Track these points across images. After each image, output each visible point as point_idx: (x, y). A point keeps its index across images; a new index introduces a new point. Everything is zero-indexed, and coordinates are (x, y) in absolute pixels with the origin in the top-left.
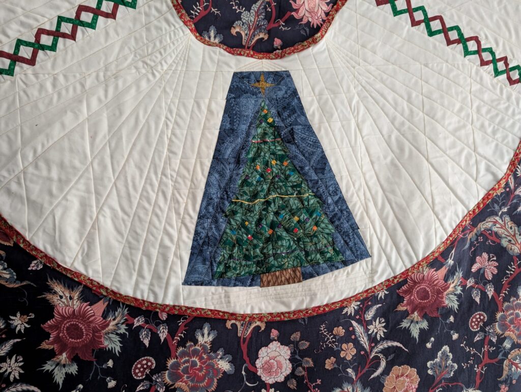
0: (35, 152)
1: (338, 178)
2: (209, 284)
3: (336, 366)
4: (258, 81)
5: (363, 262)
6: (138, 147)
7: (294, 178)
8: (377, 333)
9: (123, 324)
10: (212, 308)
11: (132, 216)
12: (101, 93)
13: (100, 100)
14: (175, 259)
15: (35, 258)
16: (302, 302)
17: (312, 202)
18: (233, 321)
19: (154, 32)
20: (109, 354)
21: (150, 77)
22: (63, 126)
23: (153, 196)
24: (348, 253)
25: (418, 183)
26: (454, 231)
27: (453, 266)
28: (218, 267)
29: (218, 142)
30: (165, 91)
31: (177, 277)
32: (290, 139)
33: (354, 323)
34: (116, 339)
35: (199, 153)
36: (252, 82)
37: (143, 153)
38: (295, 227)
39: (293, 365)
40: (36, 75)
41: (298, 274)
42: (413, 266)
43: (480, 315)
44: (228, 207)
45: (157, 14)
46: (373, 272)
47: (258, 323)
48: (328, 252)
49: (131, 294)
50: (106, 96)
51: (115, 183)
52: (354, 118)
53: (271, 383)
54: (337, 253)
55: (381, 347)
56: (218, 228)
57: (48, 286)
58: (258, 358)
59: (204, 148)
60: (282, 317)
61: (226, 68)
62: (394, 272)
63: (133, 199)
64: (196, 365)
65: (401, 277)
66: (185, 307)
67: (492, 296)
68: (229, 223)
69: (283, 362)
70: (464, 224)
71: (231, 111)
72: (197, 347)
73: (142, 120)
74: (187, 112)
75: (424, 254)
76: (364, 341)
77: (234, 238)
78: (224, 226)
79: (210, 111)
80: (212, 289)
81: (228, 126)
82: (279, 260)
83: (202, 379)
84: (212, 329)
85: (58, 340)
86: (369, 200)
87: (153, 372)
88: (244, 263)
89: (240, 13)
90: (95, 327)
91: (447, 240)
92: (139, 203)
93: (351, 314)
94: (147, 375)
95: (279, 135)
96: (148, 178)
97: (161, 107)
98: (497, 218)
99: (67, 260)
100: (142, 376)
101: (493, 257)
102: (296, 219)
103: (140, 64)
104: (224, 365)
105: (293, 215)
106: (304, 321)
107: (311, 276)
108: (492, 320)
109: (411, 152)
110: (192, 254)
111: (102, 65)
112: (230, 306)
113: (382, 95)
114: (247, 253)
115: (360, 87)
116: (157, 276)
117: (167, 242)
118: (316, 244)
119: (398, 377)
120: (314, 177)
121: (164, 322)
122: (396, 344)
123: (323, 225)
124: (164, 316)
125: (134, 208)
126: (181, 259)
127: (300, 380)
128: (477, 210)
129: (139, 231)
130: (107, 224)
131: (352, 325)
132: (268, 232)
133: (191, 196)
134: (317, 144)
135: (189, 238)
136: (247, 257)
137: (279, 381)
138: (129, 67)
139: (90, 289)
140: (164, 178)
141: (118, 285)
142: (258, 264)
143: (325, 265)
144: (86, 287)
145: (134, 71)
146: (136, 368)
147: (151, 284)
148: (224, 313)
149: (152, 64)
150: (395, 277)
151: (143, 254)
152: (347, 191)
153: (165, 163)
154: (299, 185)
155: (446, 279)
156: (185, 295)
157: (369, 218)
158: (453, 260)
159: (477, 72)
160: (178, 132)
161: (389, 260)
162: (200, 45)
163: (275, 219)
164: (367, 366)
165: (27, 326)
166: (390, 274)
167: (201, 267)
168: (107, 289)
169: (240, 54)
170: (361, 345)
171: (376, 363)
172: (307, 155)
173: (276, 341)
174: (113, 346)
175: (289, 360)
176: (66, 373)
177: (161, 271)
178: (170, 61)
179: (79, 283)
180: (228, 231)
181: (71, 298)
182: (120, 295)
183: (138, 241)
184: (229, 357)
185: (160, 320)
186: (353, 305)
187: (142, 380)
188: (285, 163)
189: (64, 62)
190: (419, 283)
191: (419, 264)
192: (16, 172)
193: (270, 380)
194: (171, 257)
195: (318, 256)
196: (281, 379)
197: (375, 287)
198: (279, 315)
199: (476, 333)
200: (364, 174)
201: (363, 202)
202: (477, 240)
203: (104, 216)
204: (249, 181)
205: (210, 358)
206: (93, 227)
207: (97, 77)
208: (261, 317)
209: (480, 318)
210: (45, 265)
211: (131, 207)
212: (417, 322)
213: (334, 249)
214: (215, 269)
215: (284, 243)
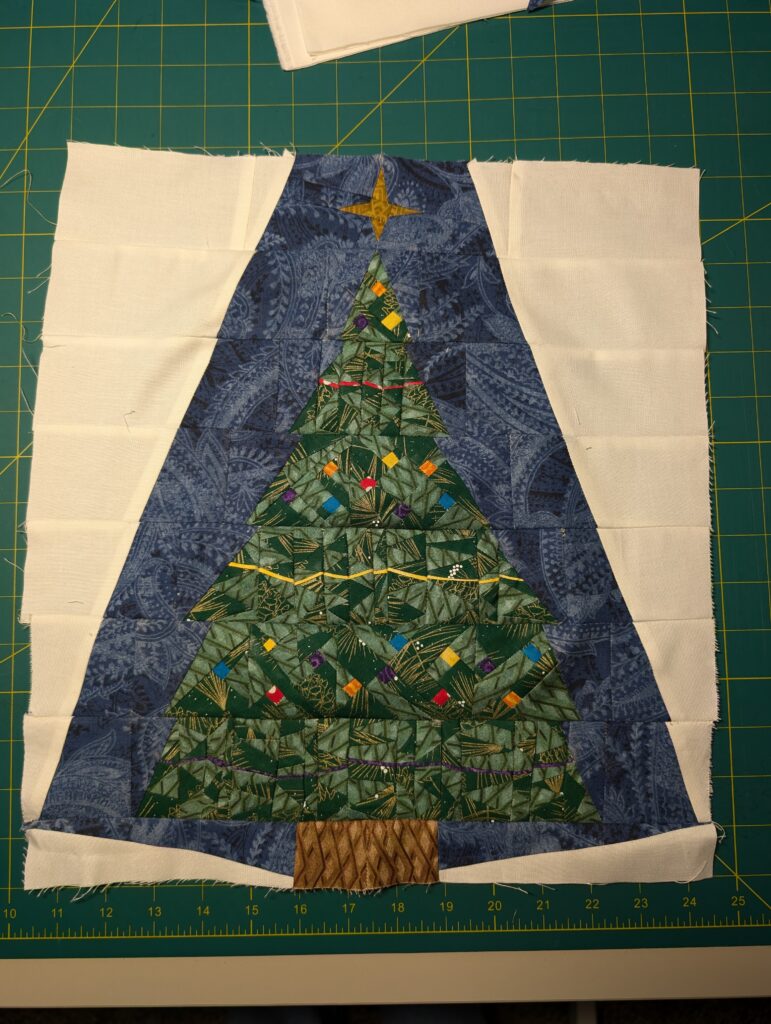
4: (367, 198)
17: (507, 605)
24: (615, 798)
28: (156, 779)
29: (208, 374)
36: (346, 200)
48: (542, 785)
54: (576, 792)
71: (261, 282)
81: (247, 326)
82: (368, 784)
88: (244, 776)
95: (418, 369)
102: (449, 657)
105: (440, 641)
114: (259, 745)
118: (506, 750)
120: (524, 517)
154: (469, 545)
188: (429, 467)
204: (296, 506)
214: (146, 783)
215: (393, 729)
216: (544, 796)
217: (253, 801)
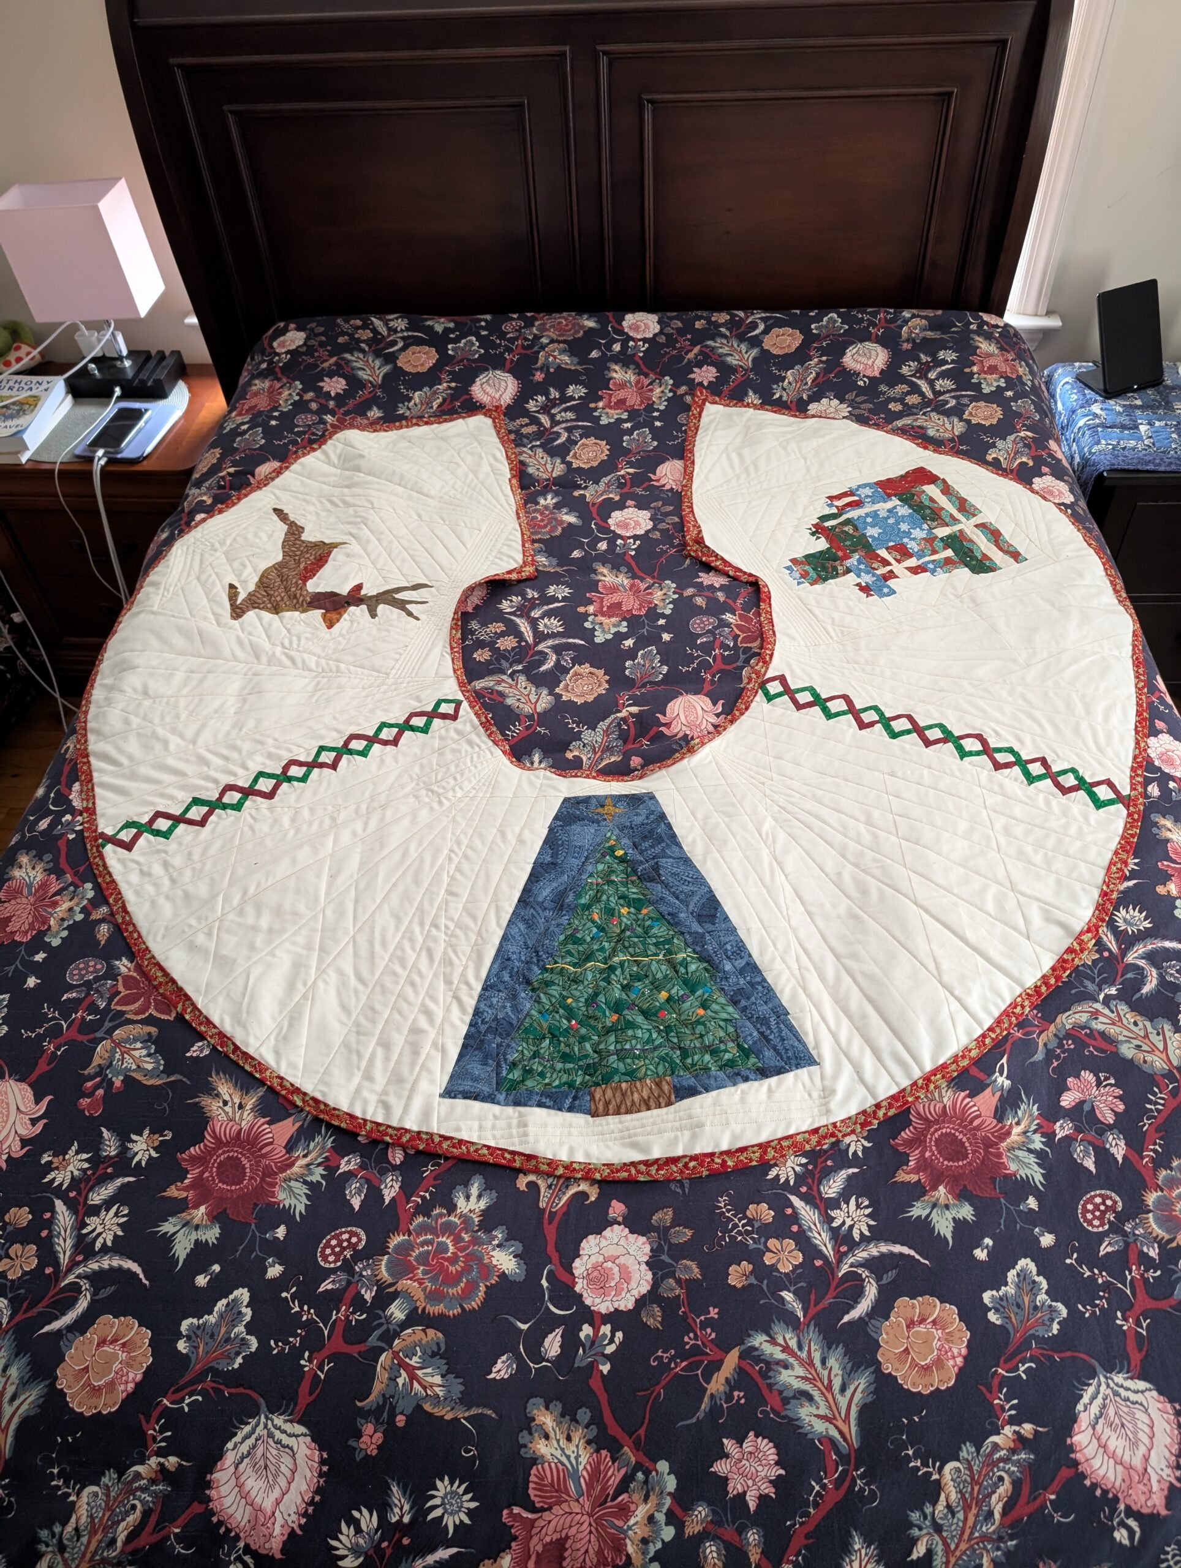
0: (245, 893)
1: (742, 934)
2: (490, 1099)
3: (753, 1280)
4: (603, 806)
5: (803, 1072)
6: (401, 888)
7: (660, 930)
8: (851, 1227)
9: (319, 1165)
10: (492, 1144)
11: (371, 985)
12: (358, 826)
13: (354, 834)
14: (433, 1052)
15: (201, 1037)
16: (674, 1142)
17: (693, 967)
18: (532, 1178)
19: (449, 756)
20: (284, 1215)
21: (435, 805)
22: (294, 861)
23: (411, 957)
24: (768, 1053)
25: (902, 939)
26: (999, 1021)
27: (1009, 1091)
28: (510, 1071)
29: (529, 879)
30: (454, 820)
31: (432, 1081)
32: (652, 876)
33: (795, 1200)
34: (301, 1189)
35: (495, 894)
36: (593, 807)
37: (406, 897)
38: (661, 1008)
39: (654, 1274)
40: (271, 809)
41: (666, 1088)
42: (915, 1084)
43: (1104, 1198)
44: (536, 973)
45: (456, 737)
46: (828, 1093)
47: (584, 1187)
48: (726, 1051)
49: (345, 1107)
50: (364, 830)
51: (354, 937)
52: (768, 847)
53: (604, 1311)
54: (746, 1053)
55: (865, 1255)
56: (516, 1009)
57: (209, 1083)
58: (579, 1256)
59: (504, 887)
60: (633, 1171)
61: (553, 792)
62: (873, 1095)
63: (377, 960)
64: (446, 1250)
65: (890, 1106)
66: (441, 1136)
67: (1125, 1157)
68: (538, 1001)
69: (633, 1267)
70: (1018, 1010)
71: (551, 841)
72: (452, 1218)
73: (413, 853)
74: (483, 843)
75: (934, 1059)
76: (822, 1239)
77: (545, 1025)
78: (528, 1005)
79: (521, 841)
80: (496, 1109)
81: (548, 859)
82: (629, 1061)
83: (453, 1280)
84: (487, 1187)
85: (199, 1184)
86: (807, 969)
87: (358, 1256)
88: (559, 1066)
89: (580, 732)
90: (268, 1167)
91: (984, 1036)
92: (387, 966)
93: (787, 1181)
94: (345, 1260)
95: (635, 871)
96: (409, 931)
97: (444, 838)
98: (1098, 1006)
99: (252, 1041)
100: (335, 1262)
101: (1107, 1079)
102: (664, 995)
103: (424, 792)
104: (505, 1261)
105: (658, 989)
106: (682, 1186)
107: (692, 1092)
108: (1135, 1208)
109: (881, 892)
110: (465, 1046)
111: (367, 795)
112: (527, 1142)
113: (817, 817)
114: (567, 1050)
115: (776, 808)
116: (397, 1079)
117: (423, 1023)
118: (701, 1036)
119: (911, 1324)
120: (696, 927)
121: (395, 1168)
122: (897, 1249)
123: (715, 1007)
124: (397, 1157)
125: (377, 974)
126: (444, 1051)
127: (669, 1306)
128: (1044, 989)
129: (378, 1007)
130: (328, 995)
131: (791, 1205)
132: (611, 1018)
133: (474, 955)
134: (699, 880)
135: (462, 1020)
136: (566, 1058)
137: (622, 1308)
138: (406, 796)
139: (277, 1093)
140: (433, 930)
141: (325, 1089)
142: (589, 1070)
143: (721, 1074)
144: (271, 1089)
145: (412, 799)
146: (328, 1245)
147: (385, 1093)
148: (513, 1153)
149: (441, 791)
150: (878, 1106)
151: (378, 1044)
152: (761, 954)
153: (439, 909)
154: (669, 941)
155: (1000, 1114)
156: (443, 1114)
157: (809, 996)
158: (1008, 1078)
159: (991, 781)
160: (466, 867)
161: (859, 1072)
162: (518, 771)
163: (624, 996)
164: (832, 1293)
165: (154, 1155)
166: (865, 1099)
167: (477, 1069)
168: (305, 1094)
169: (576, 776)
170: (815, 1246)
171: (853, 1289)
172: (682, 897)
173: (619, 1224)
174: (293, 1202)
175: (647, 1263)
176: (197, 1241)
177: (405, 1070)
178: (467, 786)
179: (261, 1082)
180: (533, 1012)
181: (241, 1107)
182: (326, 1105)
183: (373, 1022)
184: (517, 1247)
185: (389, 1162)
186: (789, 1164)
187: (334, 1271)
188: (644, 911)
189: (315, 794)
190: (936, 1122)
191: (927, 1079)
192: (210, 920)
193: (603, 1306)
194: (426, 1048)
195: (707, 1057)
196: (627, 1303)
197: (834, 1125)
198: (625, 1166)
199: (1100, 1237)
200: (794, 930)
201: (797, 972)
202: (1060, 1045)
203: (326, 982)
204: (579, 935)
205: (475, 1241)
206: (304, 997)
207: (356, 811)
208: (587, 1173)
209: (1104, 1203)
210: (214, 1048)
211: (373, 973)
212: (947, 1207)
213: (739, 1046)
214: (504, 1073)
215: (639, 1033)
216: (727, 1056)
217: (565, 1078)
